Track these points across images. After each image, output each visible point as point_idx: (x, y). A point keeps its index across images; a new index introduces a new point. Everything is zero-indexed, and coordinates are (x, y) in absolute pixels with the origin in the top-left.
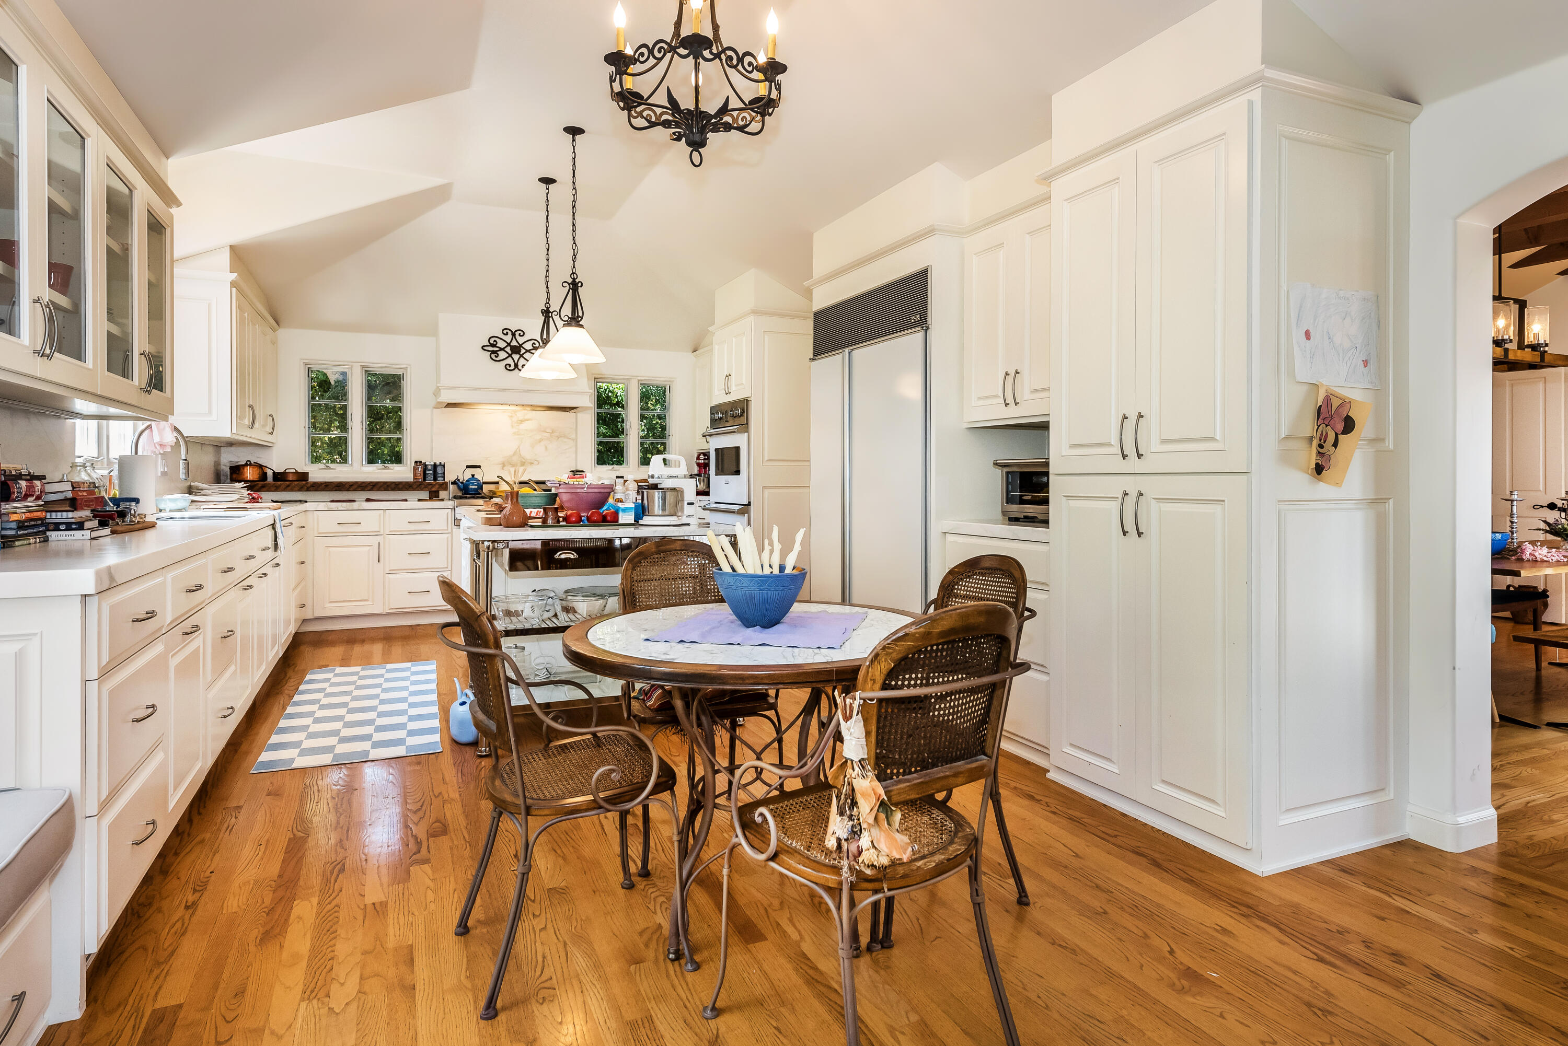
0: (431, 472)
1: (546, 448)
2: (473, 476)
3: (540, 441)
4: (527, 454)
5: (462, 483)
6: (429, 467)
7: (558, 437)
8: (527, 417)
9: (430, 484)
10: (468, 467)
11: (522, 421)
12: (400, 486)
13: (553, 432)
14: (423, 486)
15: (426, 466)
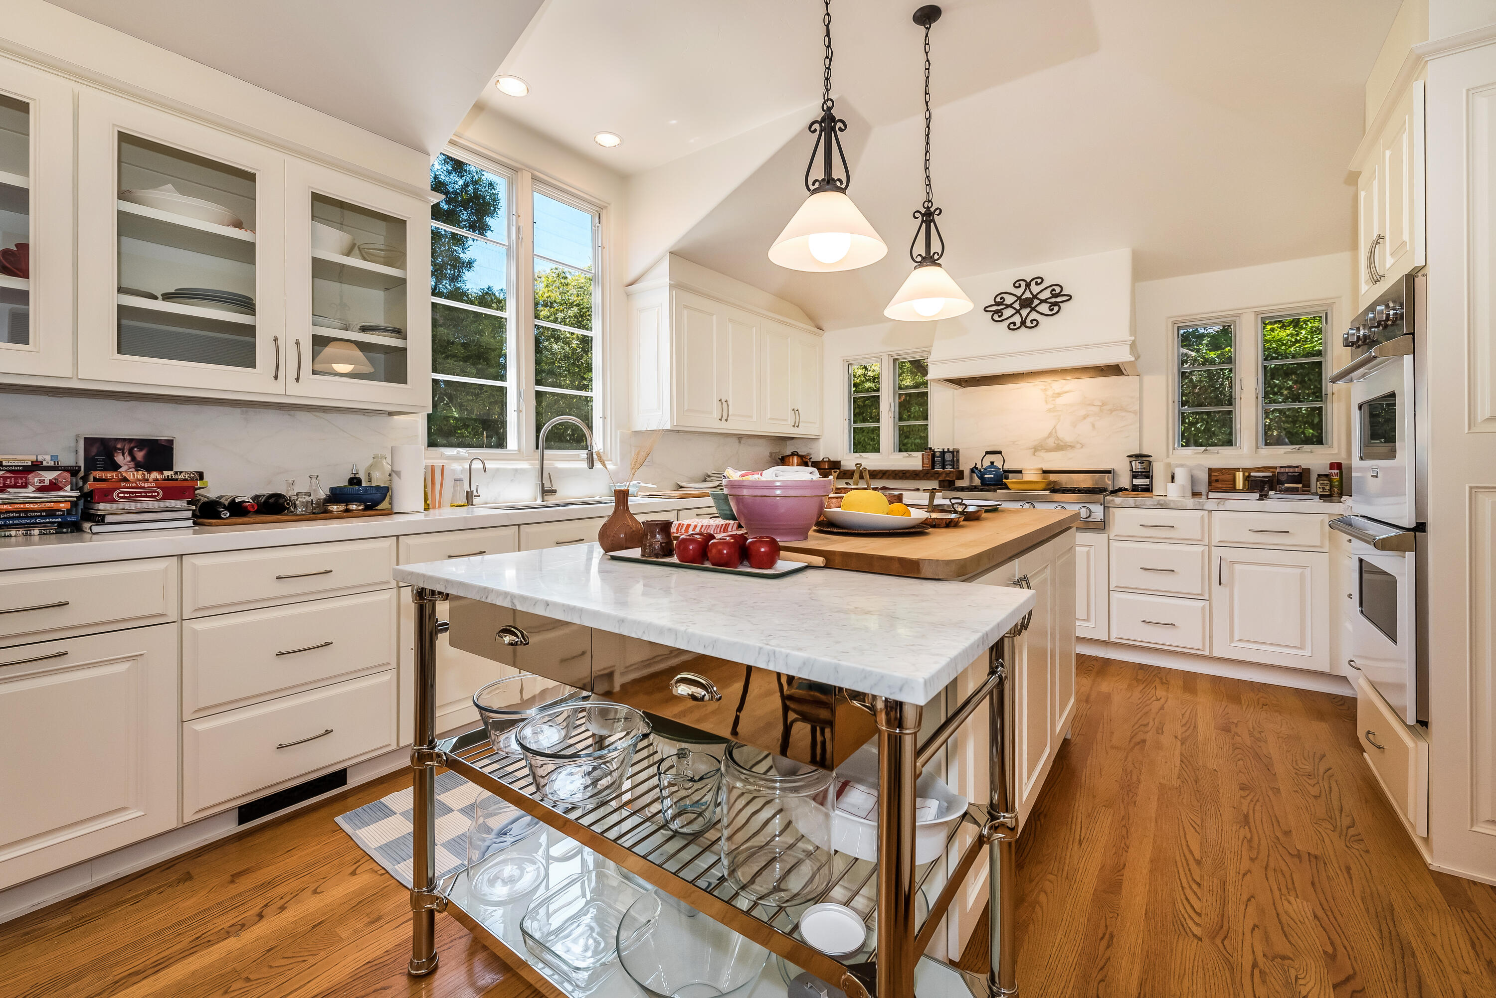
0: (939, 459)
1: (1093, 426)
2: (992, 463)
3: (1085, 417)
4: (1066, 434)
5: (980, 471)
6: (938, 454)
7: (1111, 411)
8: (1066, 388)
9: (937, 473)
10: (987, 453)
11: (1059, 395)
12: (908, 475)
13: (1103, 404)
14: (929, 475)
15: (934, 451)
